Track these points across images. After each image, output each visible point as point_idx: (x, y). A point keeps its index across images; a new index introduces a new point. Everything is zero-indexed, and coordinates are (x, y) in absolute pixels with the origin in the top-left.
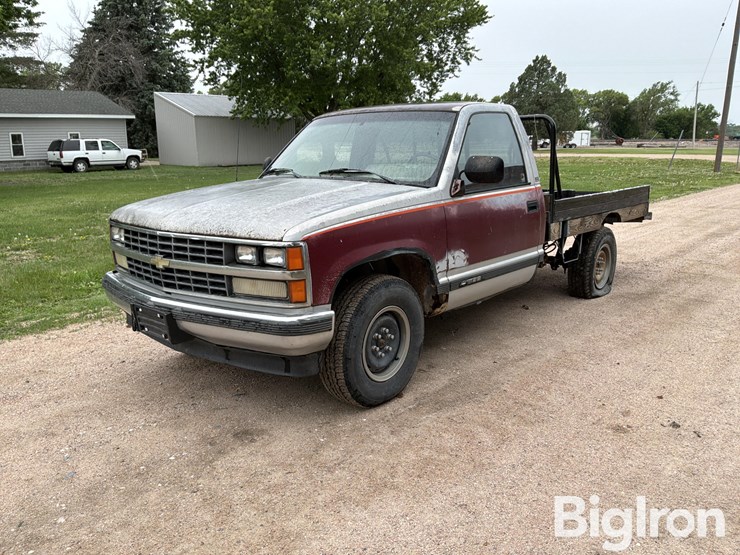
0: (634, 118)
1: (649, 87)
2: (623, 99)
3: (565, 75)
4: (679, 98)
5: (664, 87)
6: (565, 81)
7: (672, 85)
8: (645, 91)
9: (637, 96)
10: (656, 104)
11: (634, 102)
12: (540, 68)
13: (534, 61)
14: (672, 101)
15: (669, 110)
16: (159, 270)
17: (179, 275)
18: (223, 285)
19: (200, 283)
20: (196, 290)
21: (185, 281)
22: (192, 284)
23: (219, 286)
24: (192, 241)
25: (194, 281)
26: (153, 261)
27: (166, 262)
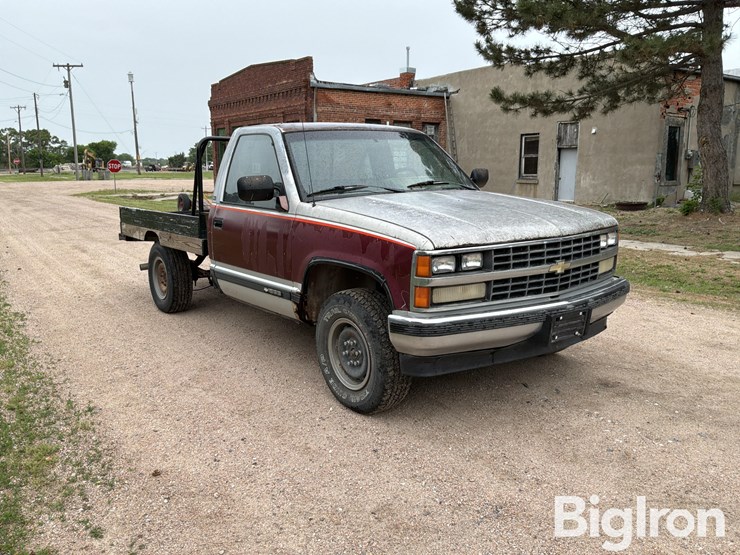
16: (558, 275)
17: (574, 274)
18: (597, 270)
19: (585, 275)
20: (582, 282)
21: (576, 277)
22: (580, 278)
23: (595, 272)
24: (585, 239)
25: (582, 275)
26: (553, 268)
27: (568, 265)
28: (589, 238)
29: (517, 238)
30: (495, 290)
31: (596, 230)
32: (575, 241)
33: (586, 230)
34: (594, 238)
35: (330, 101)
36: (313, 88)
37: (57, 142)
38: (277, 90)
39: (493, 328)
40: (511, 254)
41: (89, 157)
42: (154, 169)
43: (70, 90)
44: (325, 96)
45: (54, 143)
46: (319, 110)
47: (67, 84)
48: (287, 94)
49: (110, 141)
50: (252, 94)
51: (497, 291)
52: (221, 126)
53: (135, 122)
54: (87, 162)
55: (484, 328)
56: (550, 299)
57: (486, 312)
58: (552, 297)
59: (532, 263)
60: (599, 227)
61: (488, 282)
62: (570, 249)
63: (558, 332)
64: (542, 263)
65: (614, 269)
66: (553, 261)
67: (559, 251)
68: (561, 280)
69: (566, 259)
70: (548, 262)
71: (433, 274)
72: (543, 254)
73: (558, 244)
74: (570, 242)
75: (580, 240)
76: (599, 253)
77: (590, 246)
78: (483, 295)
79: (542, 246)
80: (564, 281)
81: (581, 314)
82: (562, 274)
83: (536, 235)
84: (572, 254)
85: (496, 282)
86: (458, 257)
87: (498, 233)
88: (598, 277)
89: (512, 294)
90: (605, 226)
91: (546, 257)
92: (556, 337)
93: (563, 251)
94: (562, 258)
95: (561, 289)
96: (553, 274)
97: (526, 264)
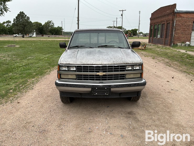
0: (44, 29)
1: (47, 22)
2: (40, 24)
3: (29, 17)
4: (54, 25)
5: (50, 22)
6: (29, 19)
7: (52, 21)
8: (46, 22)
9: (44, 24)
10: (49, 26)
11: (44, 25)
12: (21, 15)
13: (20, 13)
14: (53, 25)
15: (52, 28)
17: (109, 76)
18: (124, 77)
19: (116, 77)
20: (114, 79)
21: (111, 78)
22: (113, 78)
23: (123, 77)
24: (115, 66)
25: (114, 77)
26: (98, 74)
27: (104, 73)
28: (118, 66)
29: (85, 64)
30: (78, 77)
31: (122, 64)
32: (108, 67)
33: (116, 64)
34: (121, 66)
35: (181, 17)
36: (175, 13)
37: (124, 29)
38: (166, 14)
39: (74, 87)
40: (82, 68)
41: (129, 33)
42: (146, 36)
43: (122, 17)
44: (179, 15)
45: (123, 29)
46: (177, 19)
47: (122, 15)
48: (168, 15)
49: (137, 29)
50: (160, 15)
51: (79, 78)
52: (152, 25)
53: (139, 24)
54: (129, 34)
55: (71, 87)
56: (99, 83)
57: (74, 82)
58: (99, 82)
59: (90, 71)
60: (125, 63)
61: (76, 75)
62: (106, 69)
63: (97, 92)
64: (94, 71)
65: (141, 77)
66: (98, 72)
67: (100, 69)
68: (102, 78)
69: (104, 72)
70: (96, 71)
71: (60, 70)
72: (94, 69)
73: (100, 67)
74: (106, 67)
75: (112, 66)
76: (125, 71)
77: (118, 69)
78: (75, 78)
79: (94, 67)
80: (104, 78)
81: (106, 88)
82: (102, 76)
83: (92, 63)
84: (107, 70)
85: (78, 75)
86: (68, 67)
87: (80, 61)
88: (126, 79)
89: (84, 79)
90: (129, 63)
91: (95, 70)
92: (96, 94)
93: (102, 69)
94: (102, 71)
95: (102, 80)
96: (98, 75)
97: (87, 71)
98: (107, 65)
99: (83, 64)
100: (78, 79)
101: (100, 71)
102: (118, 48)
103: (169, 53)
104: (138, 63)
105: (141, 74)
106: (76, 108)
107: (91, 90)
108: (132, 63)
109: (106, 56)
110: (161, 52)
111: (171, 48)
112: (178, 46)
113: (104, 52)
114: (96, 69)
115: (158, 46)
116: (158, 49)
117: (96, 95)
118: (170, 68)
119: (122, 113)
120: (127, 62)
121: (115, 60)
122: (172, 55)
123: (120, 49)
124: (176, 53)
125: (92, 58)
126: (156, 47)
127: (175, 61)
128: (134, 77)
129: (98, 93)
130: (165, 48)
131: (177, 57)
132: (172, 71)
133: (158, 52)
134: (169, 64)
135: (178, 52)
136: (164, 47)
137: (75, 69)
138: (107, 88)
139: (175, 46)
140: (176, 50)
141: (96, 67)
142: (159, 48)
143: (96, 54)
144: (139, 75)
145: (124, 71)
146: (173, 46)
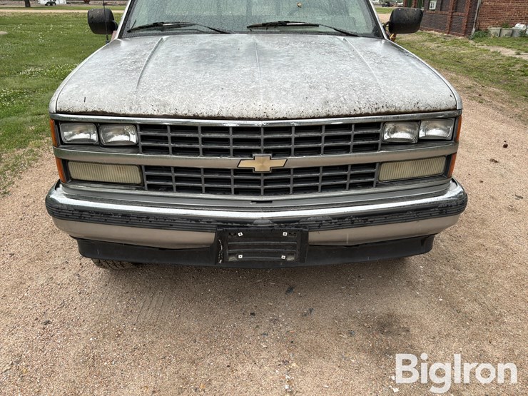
16: (258, 174)
17: (300, 176)
18: (372, 175)
19: (335, 179)
20: (325, 188)
21: (308, 181)
22: (319, 184)
23: (364, 177)
24: (330, 127)
25: (325, 178)
26: (246, 163)
27: (279, 162)
28: (346, 126)
29: (179, 113)
30: (149, 178)
31: (368, 114)
32: (300, 129)
33: (336, 113)
34: (359, 126)
40: (169, 134)
51: (155, 180)
56: (252, 205)
58: (253, 201)
59: (206, 152)
60: (383, 110)
61: (140, 167)
62: (288, 140)
63: (242, 250)
64: (225, 152)
65: (446, 175)
66: (249, 153)
67: (257, 141)
68: (267, 182)
69: (276, 153)
70: (237, 153)
71: (62, 143)
72: (226, 141)
73: (256, 130)
74: (287, 129)
75: (317, 128)
76: (376, 149)
77: (347, 138)
78: (138, 181)
79: (225, 129)
80: (277, 183)
81: (285, 234)
82: (266, 174)
83: (215, 112)
84: (292, 146)
85: (148, 168)
86: (98, 126)
87: (156, 100)
88: (378, 185)
89: (179, 189)
90: (402, 110)
91: (232, 147)
92: (240, 256)
93: (267, 141)
94: (267, 151)
95: (268, 192)
96: (249, 171)
97: (195, 151)
98: (294, 123)
99: (173, 112)
100: (151, 187)
101: (258, 151)
102: (335, 34)
103: (468, 58)
104: (443, 107)
105: (450, 159)
106: (155, 298)
107: (216, 239)
108: (416, 109)
109: (285, 75)
110: (442, 53)
111: (471, 42)
112: (490, 35)
113: (274, 54)
114: (236, 141)
115: (430, 35)
116: (433, 45)
117: (241, 261)
118: (482, 108)
119: (354, 327)
120: (390, 103)
121: (331, 96)
122: (477, 64)
123: (342, 38)
124: (488, 57)
125: (216, 83)
126: (425, 38)
127: (490, 84)
128: (416, 175)
129: (247, 252)
130: (454, 43)
131: (491, 70)
132: (494, 118)
133: (433, 55)
134: (474, 95)
135: (494, 54)
136: (449, 39)
137: (133, 139)
138: (289, 234)
139: (482, 34)
140: (485, 47)
141: (236, 130)
142: (433, 40)
143: (239, 64)
144: (438, 167)
145: (374, 147)
146: (476, 36)
